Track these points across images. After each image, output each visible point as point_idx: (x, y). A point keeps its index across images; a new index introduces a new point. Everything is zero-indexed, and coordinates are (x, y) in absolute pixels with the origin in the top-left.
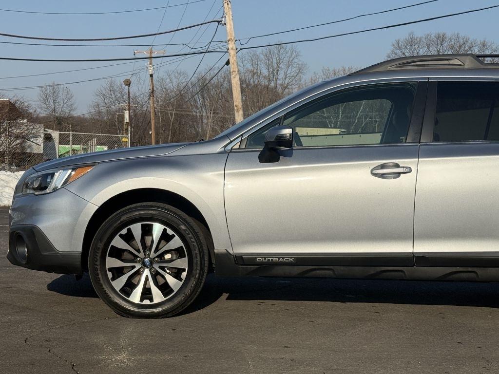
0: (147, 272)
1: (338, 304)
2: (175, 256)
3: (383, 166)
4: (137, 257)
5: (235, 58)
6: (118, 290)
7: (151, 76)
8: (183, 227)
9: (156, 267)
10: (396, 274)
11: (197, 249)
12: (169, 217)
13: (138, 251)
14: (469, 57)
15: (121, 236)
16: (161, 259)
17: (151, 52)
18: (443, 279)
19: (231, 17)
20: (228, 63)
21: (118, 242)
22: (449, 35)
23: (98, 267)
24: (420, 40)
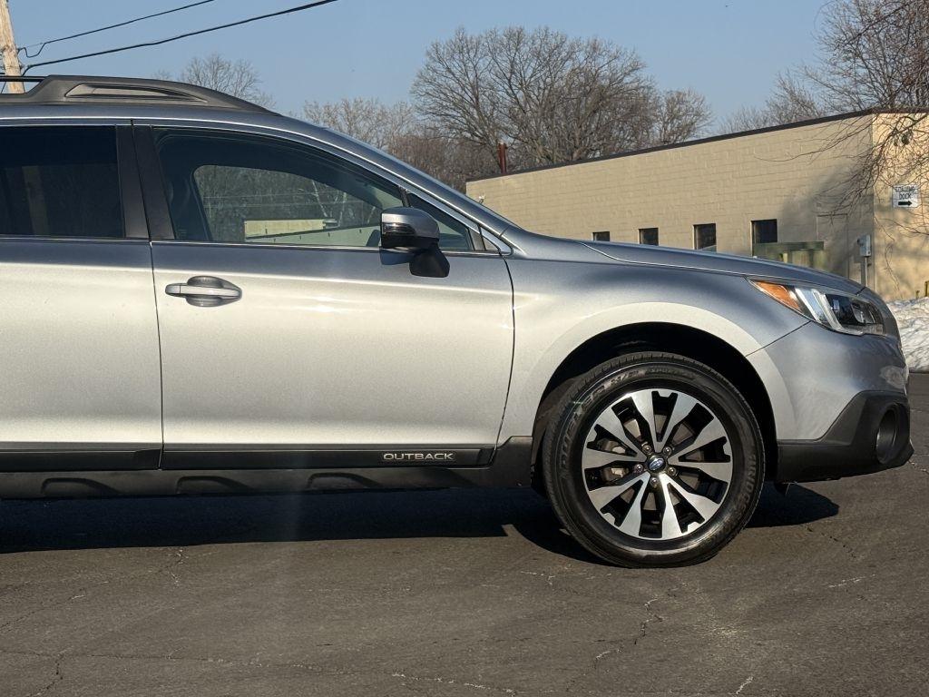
22: (529, 31)
24: (478, 43)
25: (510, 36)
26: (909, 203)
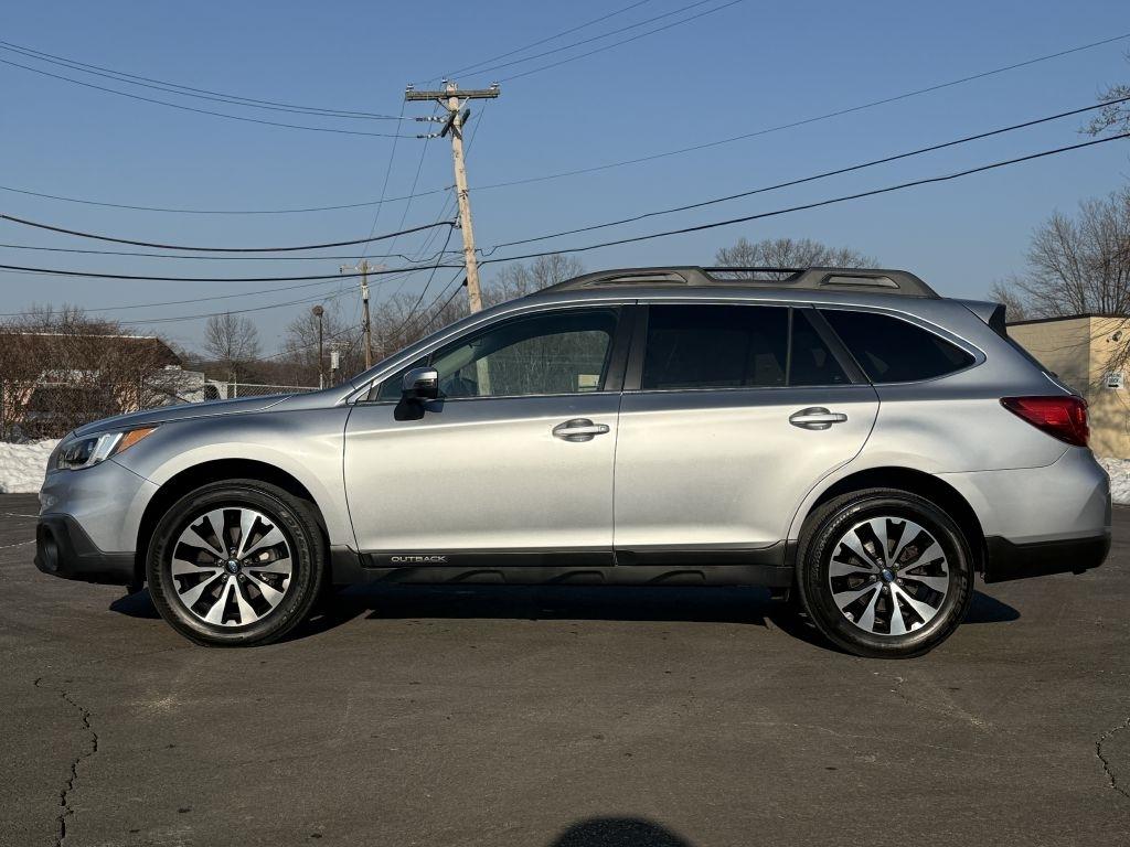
0: (232, 580)
1: (525, 622)
2: (274, 555)
3: (569, 424)
4: (218, 558)
5: (475, 276)
6: (189, 607)
7: (366, 301)
8: (284, 514)
9: (246, 572)
10: (592, 576)
11: (305, 544)
12: (264, 499)
13: (220, 550)
14: (694, 271)
15: (194, 528)
16: (253, 560)
17: (365, 268)
18: (655, 583)
19: (469, 217)
20: (465, 283)
21: (190, 537)
23: (160, 574)
24: (756, 249)
25: (780, 245)
26: (1117, 386)
